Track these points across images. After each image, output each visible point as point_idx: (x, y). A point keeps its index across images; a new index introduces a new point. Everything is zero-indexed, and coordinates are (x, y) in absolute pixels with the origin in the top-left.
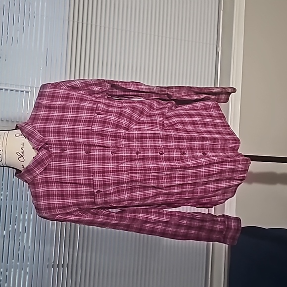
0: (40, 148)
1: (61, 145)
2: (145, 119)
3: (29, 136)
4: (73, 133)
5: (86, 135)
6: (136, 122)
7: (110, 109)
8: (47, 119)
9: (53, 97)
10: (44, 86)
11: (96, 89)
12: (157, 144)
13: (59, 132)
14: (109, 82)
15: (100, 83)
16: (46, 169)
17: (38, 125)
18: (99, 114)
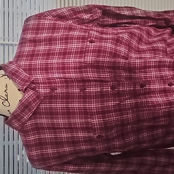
0: (26, 89)
1: (50, 83)
3: (13, 75)
4: (63, 68)
5: (79, 69)
7: (104, 36)
8: (32, 55)
9: (38, 29)
10: (27, 20)
11: (86, 16)
12: (163, 74)
13: (46, 69)
14: (100, 7)
15: (89, 9)
16: (35, 113)
17: (23, 63)
18: (91, 42)
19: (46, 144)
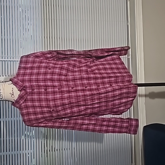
0: (21, 90)
1: (32, 87)
2: (77, 69)
3: (15, 84)
4: (37, 81)
5: (44, 81)
6: (71, 71)
7: (56, 66)
8: (24, 74)
9: (26, 62)
10: (22, 57)
11: (49, 56)
13: (30, 81)
14: (55, 51)
15: (50, 52)
16: (25, 100)
17: (20, 78)
18: (49, 69)
19: (31, 114)
